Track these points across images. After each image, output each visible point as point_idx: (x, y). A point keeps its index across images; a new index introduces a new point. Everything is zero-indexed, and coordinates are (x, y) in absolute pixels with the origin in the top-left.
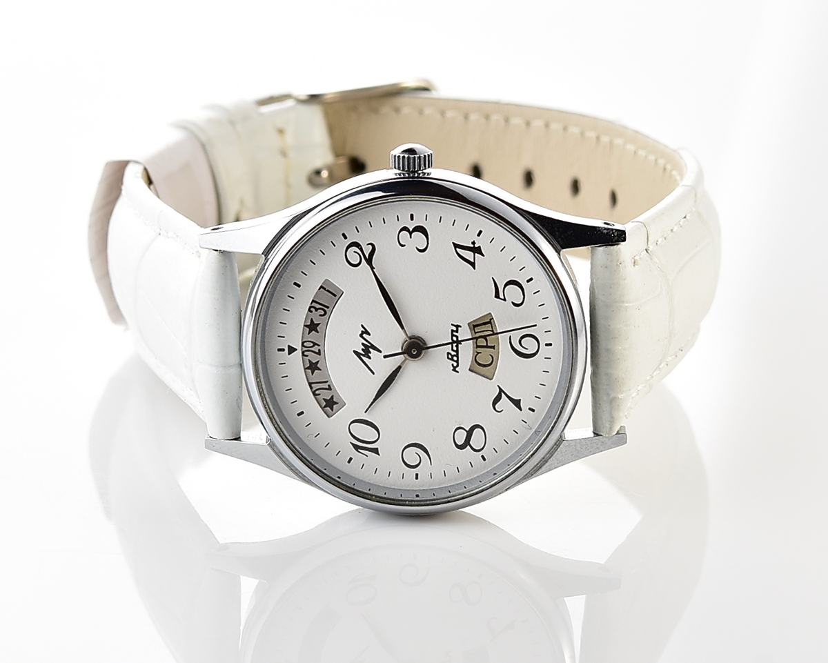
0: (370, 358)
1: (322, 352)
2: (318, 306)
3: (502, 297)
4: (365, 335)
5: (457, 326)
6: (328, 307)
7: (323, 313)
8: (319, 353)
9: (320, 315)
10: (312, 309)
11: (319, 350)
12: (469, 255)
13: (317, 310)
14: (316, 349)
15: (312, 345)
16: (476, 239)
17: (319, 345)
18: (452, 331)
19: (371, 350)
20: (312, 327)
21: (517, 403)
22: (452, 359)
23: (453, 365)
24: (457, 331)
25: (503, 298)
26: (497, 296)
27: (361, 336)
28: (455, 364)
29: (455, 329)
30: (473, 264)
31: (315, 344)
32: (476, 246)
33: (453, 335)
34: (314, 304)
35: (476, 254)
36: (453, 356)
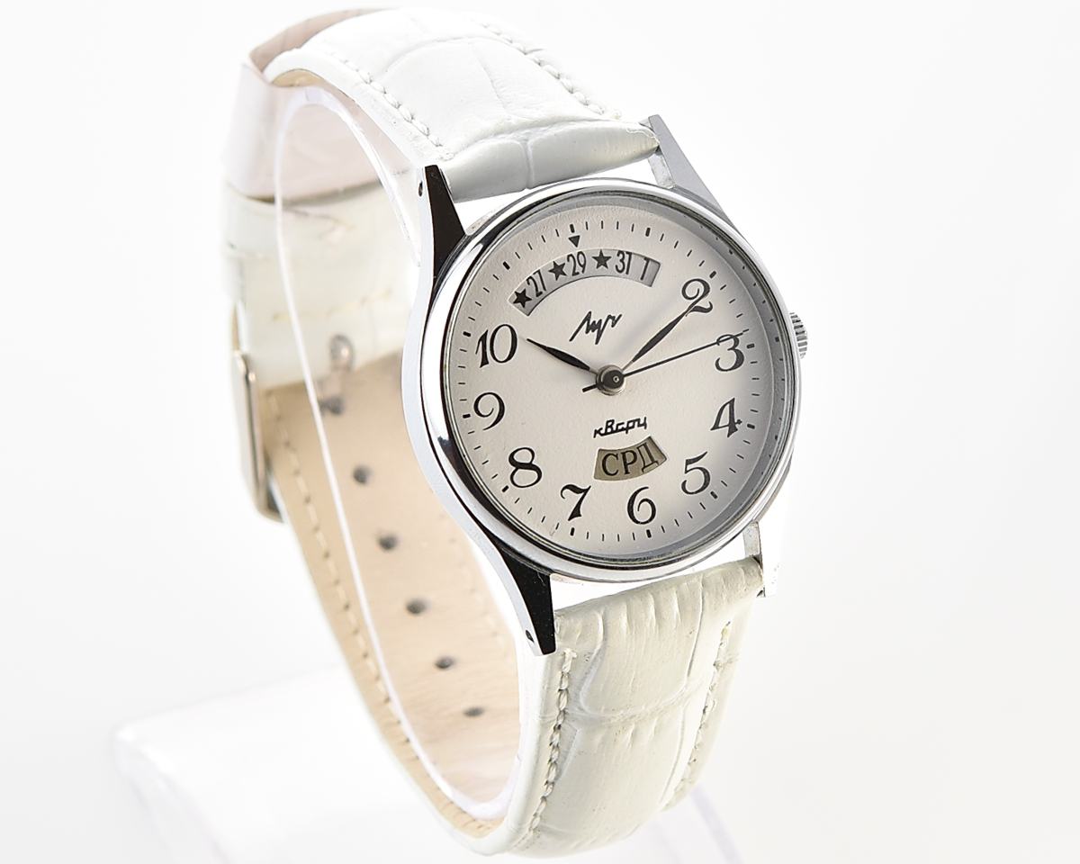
0: (587, 332)
1: (577, 277)
2: (626, 261)
3: (689, 467)
4: (610, 321)
5: (645, 425)
6: (627, 273)
7: (620, 269)
8: (575, 274)
9: (617, 266)
10: (621, 255)
11: (578, 273)
12: (725, 420)
13: (622, 261)
14: (579, 269)
15: (582, 263)
16: (744, 424)
17: (583, 271)
18: (638, 420)
19: (596, 331)
20: (602, 260)
21: (576, 513)
22: (607, 427)
23: (601, 429)
24: (639, 425)
25: (688, 469)
26: (688, 462)
27: (609, 317)
28: (603, 432)
29: (642, 422)
30: (716, 427)
31: (583, 266)
32: (737, 426)
33: (634, 421)
34: (627, 256)
35: (728, 428)
36: (611, 426)
